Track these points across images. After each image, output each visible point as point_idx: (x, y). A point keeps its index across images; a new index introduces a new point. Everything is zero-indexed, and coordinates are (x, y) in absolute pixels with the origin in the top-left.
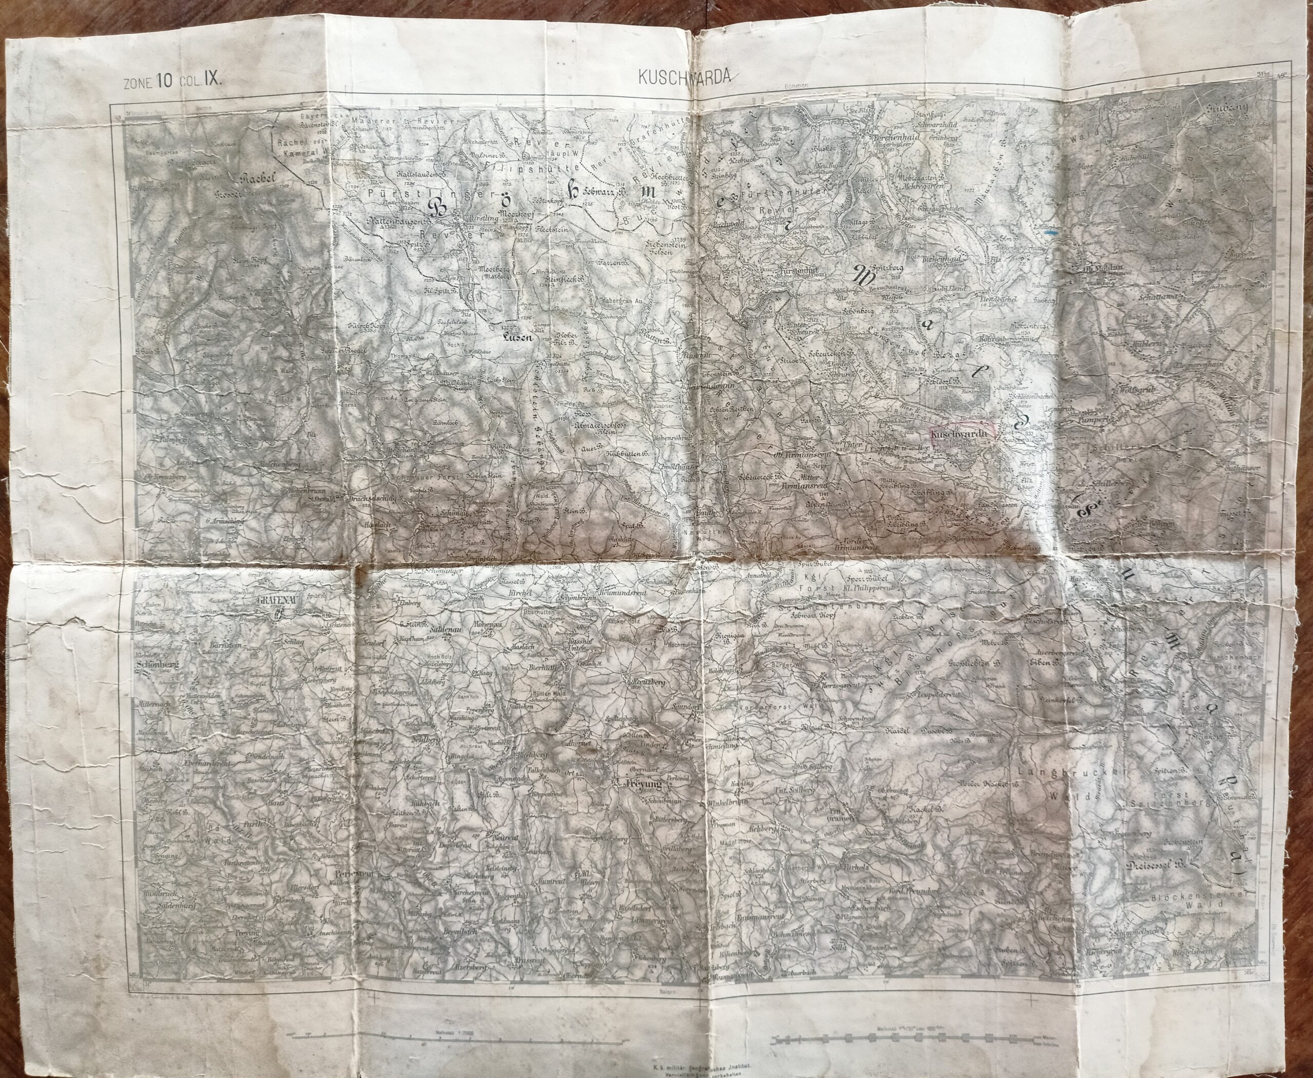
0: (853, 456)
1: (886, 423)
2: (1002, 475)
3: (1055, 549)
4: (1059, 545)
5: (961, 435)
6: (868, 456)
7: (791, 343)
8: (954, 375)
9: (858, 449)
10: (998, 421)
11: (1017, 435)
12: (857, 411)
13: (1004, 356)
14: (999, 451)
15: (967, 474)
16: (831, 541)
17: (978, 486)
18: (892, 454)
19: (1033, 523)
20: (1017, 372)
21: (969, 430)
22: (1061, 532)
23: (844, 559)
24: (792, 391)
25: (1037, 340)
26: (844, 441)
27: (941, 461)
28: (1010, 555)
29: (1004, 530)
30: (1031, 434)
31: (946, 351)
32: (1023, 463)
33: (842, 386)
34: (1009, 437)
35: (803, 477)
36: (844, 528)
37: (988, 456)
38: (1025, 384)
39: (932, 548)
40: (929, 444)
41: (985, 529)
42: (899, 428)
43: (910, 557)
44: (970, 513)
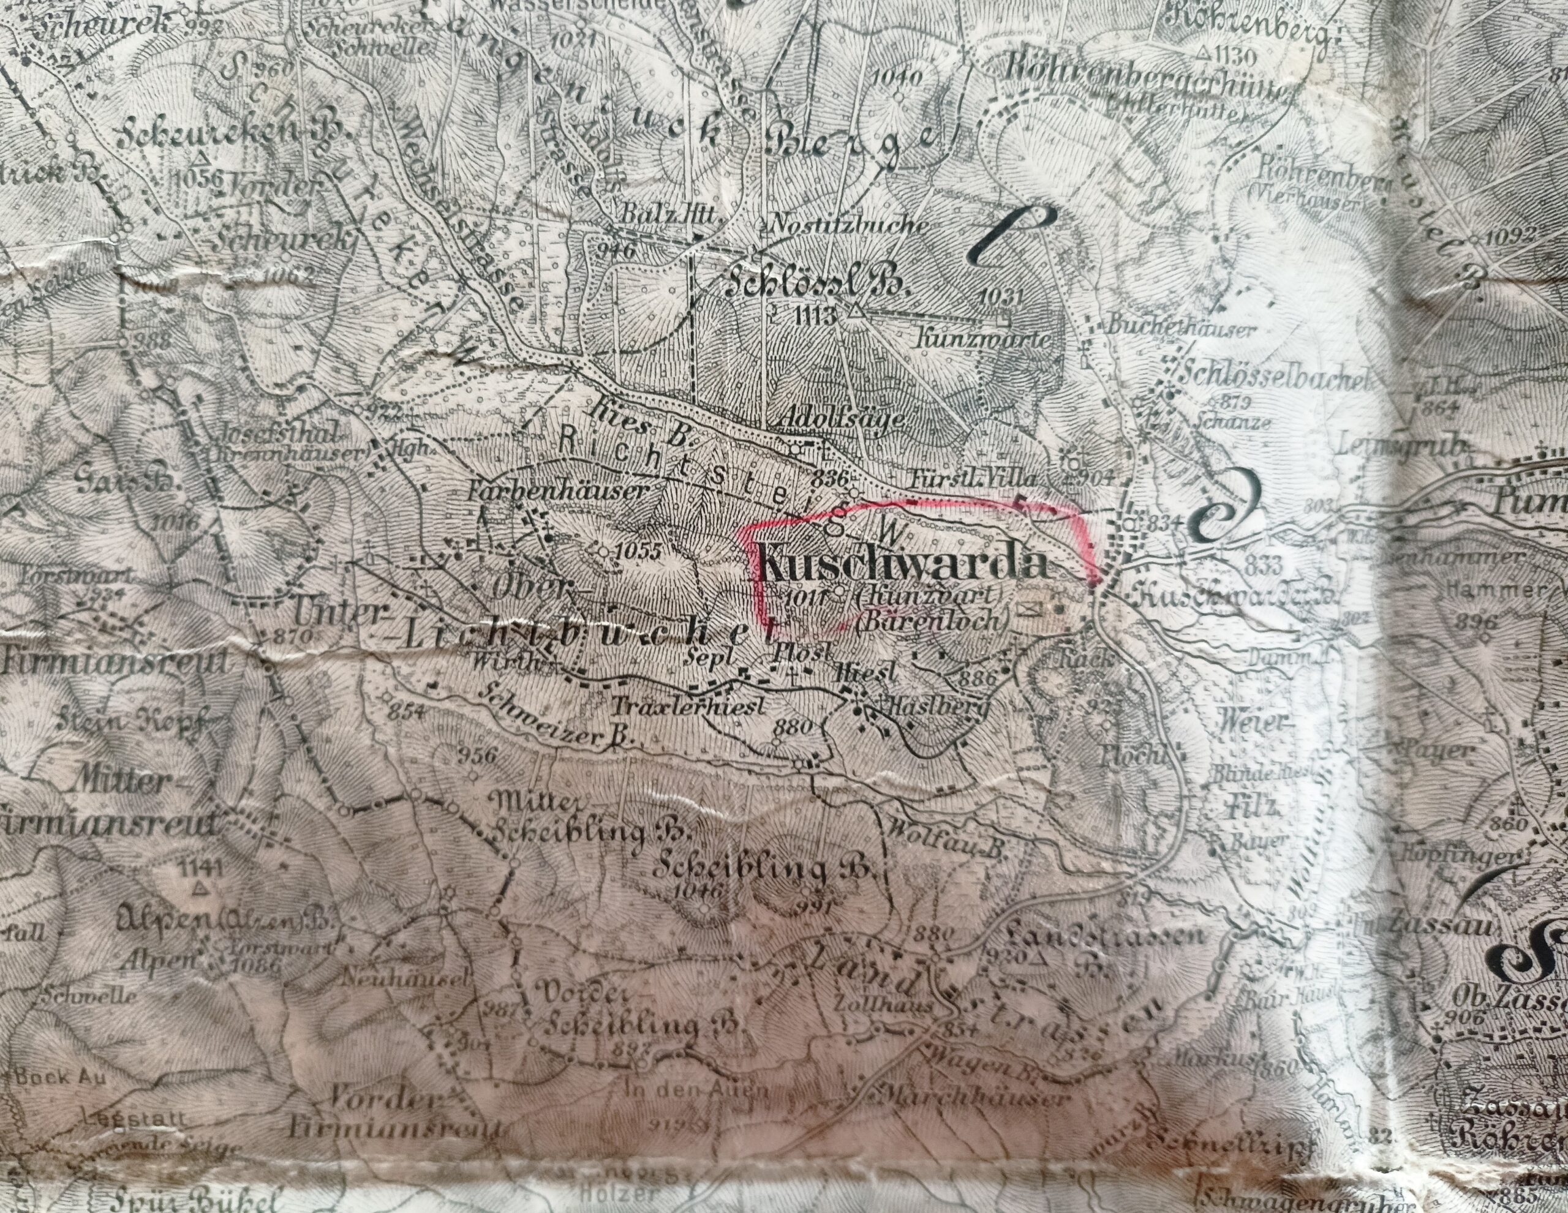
0: (342, 673)
1: (516, 496)
2: (1129, 779)
3: (1379, 1135)
4: (1396, 1118)
5: (909, 565)
6: (421, 672)
7: (32, 80)
8: (876, 246)
9: (370, 636)
10: (1107, 496)
11: (1207, 572)
12: (358, 431)
13: (1136, 163)
14: (1112, 654)
15: (947, 773)
16: (266, 1096)
17: (1000, 837)
18: (539, 666)
19: (1283, 1018)
20: (1202, 248)
21: (949, 543)
22: (1408, 1048)
23: (341, 1181)
24: (32, 326)
25: (1291, 96)
26: (291, 591)
27: (810, 705)
28: (1162, 1170)
29: (1138, 1062)
30: (1271, 565)
31: (828, 119)
32: (1233, 719)
33: (284, 298)
34: (1164, 581)
35: (90, 775)
36: (323, 1037)
37: (1055, 682)
38: (1238, 310)
39: (780, 1137)
40: (740, 614)
41: (1043, 1055)
42: (583, 527)
43: (671, 1177)
44: (962, 972)
